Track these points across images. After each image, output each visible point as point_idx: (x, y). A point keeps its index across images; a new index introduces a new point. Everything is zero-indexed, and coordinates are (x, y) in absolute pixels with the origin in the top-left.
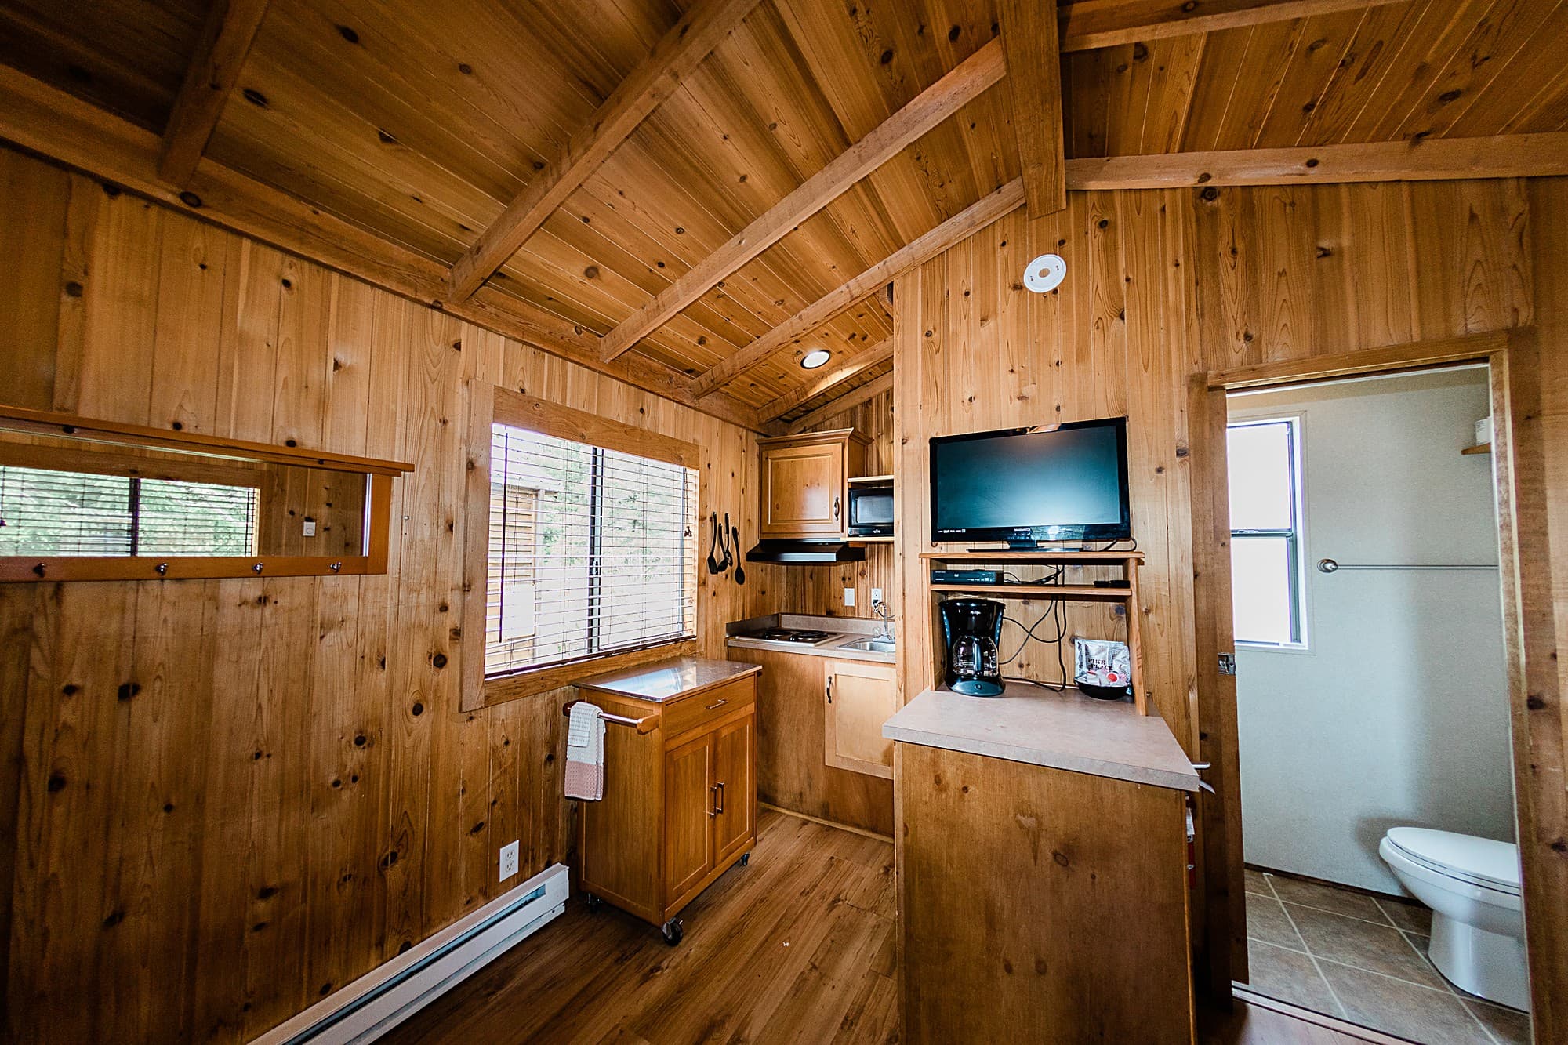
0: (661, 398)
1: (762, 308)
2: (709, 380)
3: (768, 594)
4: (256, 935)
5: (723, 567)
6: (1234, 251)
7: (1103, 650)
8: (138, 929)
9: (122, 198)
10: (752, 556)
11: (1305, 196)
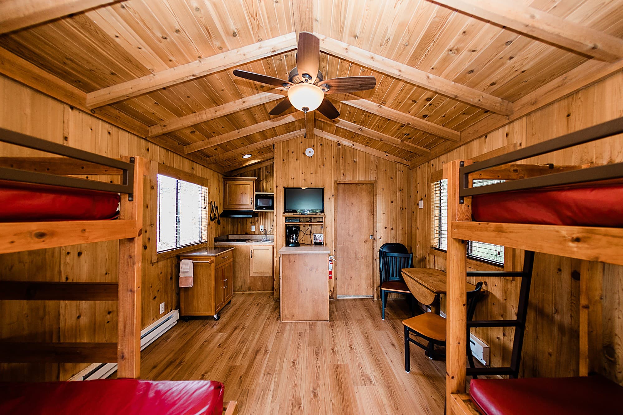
0: (198, 164)
1: (237, 144)
2: (214, 159)
3: (225, 228)
4: (108, 324)
5: (214, 219)
6: (342, 157)
7: (318, 236)
8: (84, 320)
9: (74, 110)
10: (222, 216)
11: (352, 150)
